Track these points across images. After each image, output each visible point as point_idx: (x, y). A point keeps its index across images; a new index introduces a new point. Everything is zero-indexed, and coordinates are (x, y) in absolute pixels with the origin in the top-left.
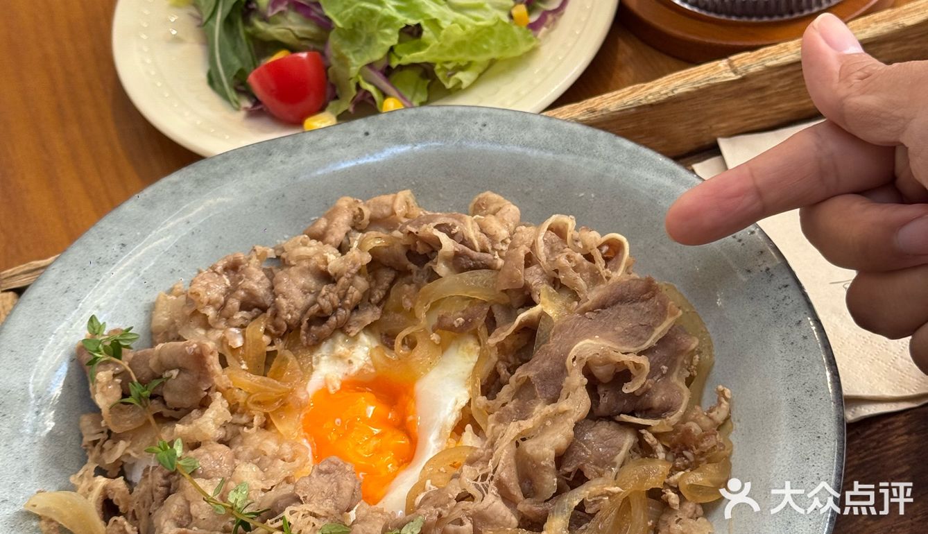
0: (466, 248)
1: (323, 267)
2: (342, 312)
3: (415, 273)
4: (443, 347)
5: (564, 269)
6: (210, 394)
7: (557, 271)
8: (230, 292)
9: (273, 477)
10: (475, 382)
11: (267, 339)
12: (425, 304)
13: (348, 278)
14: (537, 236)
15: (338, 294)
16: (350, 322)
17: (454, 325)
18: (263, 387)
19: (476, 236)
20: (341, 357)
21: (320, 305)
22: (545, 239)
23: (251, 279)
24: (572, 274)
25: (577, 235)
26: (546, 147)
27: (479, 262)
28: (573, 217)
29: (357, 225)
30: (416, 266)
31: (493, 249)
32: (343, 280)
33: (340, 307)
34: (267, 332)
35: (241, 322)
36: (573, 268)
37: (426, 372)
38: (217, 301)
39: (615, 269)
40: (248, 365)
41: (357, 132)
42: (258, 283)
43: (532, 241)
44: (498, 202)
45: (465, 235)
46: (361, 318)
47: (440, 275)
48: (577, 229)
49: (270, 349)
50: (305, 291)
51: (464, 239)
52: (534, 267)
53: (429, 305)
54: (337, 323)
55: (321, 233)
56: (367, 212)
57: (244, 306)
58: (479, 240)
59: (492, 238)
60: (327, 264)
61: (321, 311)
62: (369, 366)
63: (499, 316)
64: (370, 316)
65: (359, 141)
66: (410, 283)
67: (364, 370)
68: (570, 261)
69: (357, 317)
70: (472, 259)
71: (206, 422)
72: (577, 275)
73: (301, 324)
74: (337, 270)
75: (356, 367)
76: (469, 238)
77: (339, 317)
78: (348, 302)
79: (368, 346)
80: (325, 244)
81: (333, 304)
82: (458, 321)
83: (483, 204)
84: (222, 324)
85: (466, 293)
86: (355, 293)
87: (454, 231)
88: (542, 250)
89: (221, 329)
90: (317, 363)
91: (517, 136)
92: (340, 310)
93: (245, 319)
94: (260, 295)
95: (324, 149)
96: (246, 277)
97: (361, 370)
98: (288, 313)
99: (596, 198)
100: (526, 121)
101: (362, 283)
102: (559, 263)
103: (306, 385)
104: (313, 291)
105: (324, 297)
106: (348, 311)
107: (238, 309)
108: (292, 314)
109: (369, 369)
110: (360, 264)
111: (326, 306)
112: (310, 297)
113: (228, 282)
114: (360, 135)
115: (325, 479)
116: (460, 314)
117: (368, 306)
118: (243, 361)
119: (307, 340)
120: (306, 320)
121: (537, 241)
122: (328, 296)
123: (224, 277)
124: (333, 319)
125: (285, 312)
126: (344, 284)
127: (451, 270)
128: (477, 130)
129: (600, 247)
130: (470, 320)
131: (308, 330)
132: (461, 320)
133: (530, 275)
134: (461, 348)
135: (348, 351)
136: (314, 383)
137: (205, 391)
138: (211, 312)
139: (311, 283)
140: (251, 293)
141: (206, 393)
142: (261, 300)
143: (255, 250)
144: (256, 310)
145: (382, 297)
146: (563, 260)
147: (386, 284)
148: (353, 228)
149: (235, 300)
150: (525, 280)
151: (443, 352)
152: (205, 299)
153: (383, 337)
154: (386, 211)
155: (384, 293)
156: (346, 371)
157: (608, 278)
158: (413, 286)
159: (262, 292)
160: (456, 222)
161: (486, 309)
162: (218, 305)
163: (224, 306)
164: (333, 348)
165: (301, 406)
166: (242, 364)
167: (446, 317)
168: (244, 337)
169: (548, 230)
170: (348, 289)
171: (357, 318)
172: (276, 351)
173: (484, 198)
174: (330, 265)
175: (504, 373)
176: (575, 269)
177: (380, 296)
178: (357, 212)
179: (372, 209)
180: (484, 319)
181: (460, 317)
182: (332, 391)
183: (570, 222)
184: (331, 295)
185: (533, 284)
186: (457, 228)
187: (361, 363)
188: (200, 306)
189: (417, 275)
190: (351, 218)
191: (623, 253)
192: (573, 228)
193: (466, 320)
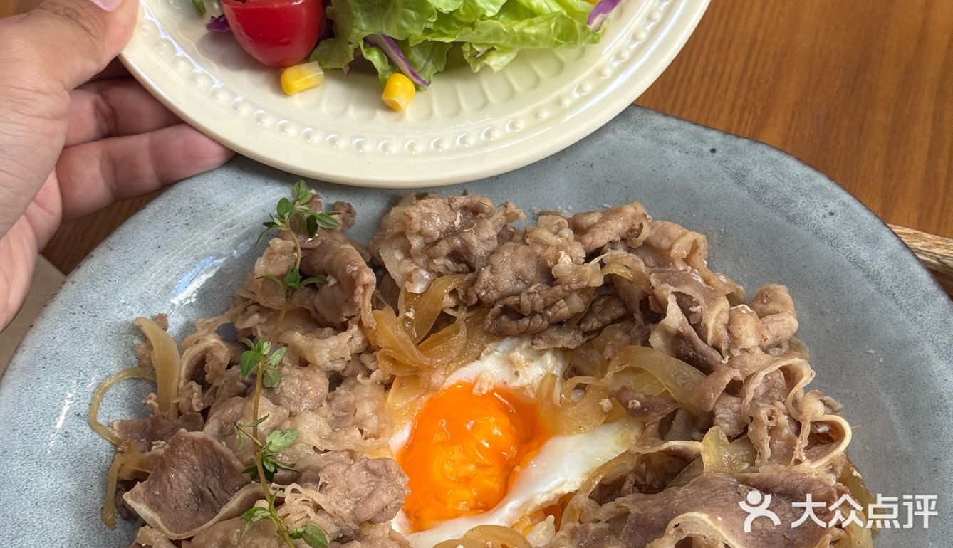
0: (695, 334)
1: (550, 263)
2: (538, 319)
3: (637, 326)
4: (609, 418)
5: (760, 423)
6: (350, 323)
7: (752, 418)
8: (451, 233)
9: (334, 441)
10: (594, 478)
11: (449, 301)
12: (620, 363)
13: (564, 290)
14: (763, 368)
15: (545, 299)
16: (544, 335)
17: (628, 404)
18: (402, 347)
19: (715, 328)
20: (511, 363)
21: (520, 299)
22: (769, 378)
23: (477, 233)
24: (764, 434)
25: (801, 395)
26: (873, 277)
27: (701, 357)
28: (814, 374)
29: (628, 240)
30: (642, 321)
31: (728, 351)
32: (558, 288)
33: (540, 314)
34: (453, 293)
35: (441, 269)
36: (768, 427)
37: (570, 433)
38: (429, 236)
39: (813, 458)
40: (415, 315)
41: (705, 143)
42: (483, 241)
43: (754, 371)
44: (783, 304)
45: (703, 320)
46: (556, 337)
47: (651, 344)
48: (807, 389)
49: (450, 312)
50: (519, 276)
51: (699, 323)
52: (734, 400)
53: (623, 367)
54: (528, 327)
55: (585, 227)
56: (646, 232)
57: (455, 256)
58: (716, 333)
59: (734, 341)
60: (556, 262)
61: (519, 306)
62: (532, 388)
63: (677, 425)
64: (568, 339)
65: (700, 154)
66: (627, 332)
67: (525, 389)
68: (770, 418)
69: (553, 333)
70: (694, 349)
71: (323, 347)
72: (767, 439)
73: (493, 307)
74: (560, 275)
75: (517, 384)
76: (705, 326)
77: (532, 323)
78: (549, 313)
79: (546, 369)
80: (576, 240)
81: (533, 307)
82: (633, 403)
83: (767, 296)
84: (421, 261)
85: (663, 380)
86: (564, 309)
87: (693, 309)
88: (755, 387)
89: (417, 264)
90: (488, 354)
91: (855, 247)
92: (538, 315)
93: (447, 268)
94: (475, 254)
95: (661, 142)
96: (475, 229)
97: (523, 388)
98: (485, 288)
99: (882, 365)
100: (877, 235)
101: (577, 304)
102: (759, 412)
103: (454, 370)
104: (526, 281)
105: (529, 294)
106: (546, 323)
107: (445, 255)
108: (487, 292)
109: (530, 392)
110: (586, 283)
111: (524, 305)
112: (520, 286)
113: (458, 222)
114: (706, 149)
115: (367, 477)
116: (642, 396)
117: (574, 329)
118: (412, 309)
119: (490, 326)
120: (498, 306)
121: (757, 374)
122: (535, 296)
123: (459, 215)
124: (526, 322)
125: (481, 286)
126: (556, 293)
127: (666, 346)
128: (821, 214)
129: (815, 424)
130: (646, 409)
131: (497, 317)
132: (638, 404)
133: (724, 405)
134: (623, 431)
135: (523, 361)
136: (467, 373)
137: (346, 317)
138: (416, 243)
139: (531, 272)
140: (467, 246)
141: (345, 319)
142: (473, 261)
143: (506, 206)
144: (464, 266)
145: (594, 328)
146: (763, 413)
147: (607, 318)
148: (623, 240)
149: (447, 244)
150: (714, 406)
151: (605, 423)
152: (417, 227)
153: (569, 369)
154: (665, 243)
155: (600, 326)
156: (507, 380)
157: (798, 462)
158: (626, 338)
159: (479, 251)
160: (702, 301)
161: (670, 409)
162: (429, 240)
163: (435, 243)
164: (513, 350)
165: (429, 389)
166: (409, 311)
167: (626, 390)
168: (429, 287)
169: (780, 368)
170: (558, 301)
171: (553, 335)
172: (455, 318)
173: (772, 290)
174: (556, 266)
175: (627, 487)
176: (771, 431)
177: (592, 326)
178: (637, 227)
179: (653, 233)
180: (661, 417)
181: (639, 400)
182: (475, 391)
183: (807, 375)
184: (537, 296)
185: (718, 416)
186: (699, 307)
187: (526, 381)
188: (408, 231)
189: (638, 328)
190: (626, 230)
191: (837, 446)
192: (803, 386)
193: (642, 407)
